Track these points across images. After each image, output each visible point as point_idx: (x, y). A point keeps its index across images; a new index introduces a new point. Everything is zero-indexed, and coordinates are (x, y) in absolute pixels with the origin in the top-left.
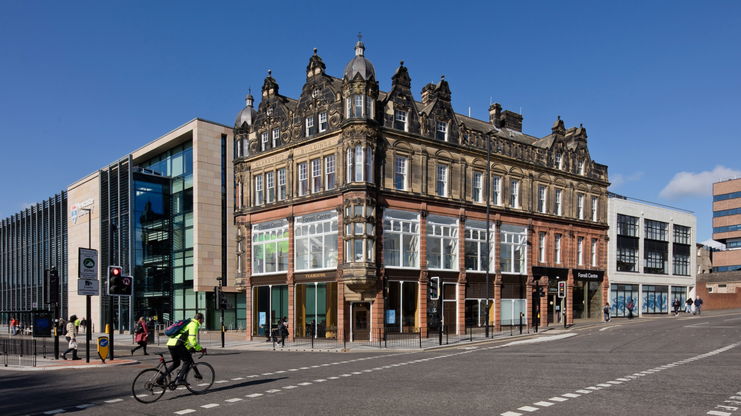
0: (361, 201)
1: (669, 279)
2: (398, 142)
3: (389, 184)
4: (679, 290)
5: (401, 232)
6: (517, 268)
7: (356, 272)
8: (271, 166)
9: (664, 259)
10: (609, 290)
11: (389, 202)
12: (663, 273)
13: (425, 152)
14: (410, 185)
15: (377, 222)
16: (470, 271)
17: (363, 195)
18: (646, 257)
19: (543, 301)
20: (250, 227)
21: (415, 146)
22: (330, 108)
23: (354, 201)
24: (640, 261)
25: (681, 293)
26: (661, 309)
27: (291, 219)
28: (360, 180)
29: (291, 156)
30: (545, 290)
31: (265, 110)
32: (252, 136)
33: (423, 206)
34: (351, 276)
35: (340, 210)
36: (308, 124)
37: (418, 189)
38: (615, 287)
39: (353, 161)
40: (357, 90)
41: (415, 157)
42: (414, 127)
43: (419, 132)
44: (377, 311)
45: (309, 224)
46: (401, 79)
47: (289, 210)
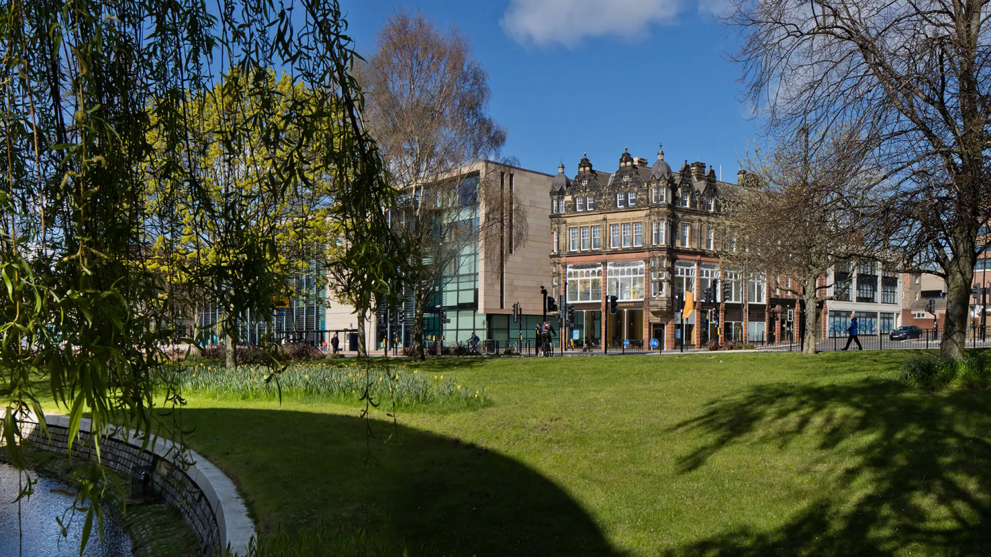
0: (663, 257)
1: (878, 307)
2: (684, 215)
3: (678, 244)
4: (887, 316)
5: (685, 276)
6: (759, 299)
7: (660, 304)
8: (586, 223)
9: (875, 289)
10: (828, 315)
11: (679, 256)
12: (873, 302)
13: (700, 221)
14: (690, 244)
15: (672, 271)
16: (727, 302)
17: (664, 253)
18: (858, 288)
19: (778, 324)
20: (565, 267)
21: (694, 217)
22: (638, 191)
23: (659, 257)
24: (854, 292)
25: (889, 318)
26: (871, 331)
27: (605, 264)
28: (663, 243)
29: (605, 219)
30: (779, 315)
31: (581, 181)
32: (568, 198)
33: (698, 257)
34: (657, 306)
35: (647, 261)
36: (620, 197)
37: (695, 246)
38: (833, 314)
39: (658, 230)
40: (661, 184)
41: (694, 224)
42: (693, 203)
43: (696, 207)
44: (670, 329)
45: (620, 268)
46: (686, 172)
47: (604, 257)
